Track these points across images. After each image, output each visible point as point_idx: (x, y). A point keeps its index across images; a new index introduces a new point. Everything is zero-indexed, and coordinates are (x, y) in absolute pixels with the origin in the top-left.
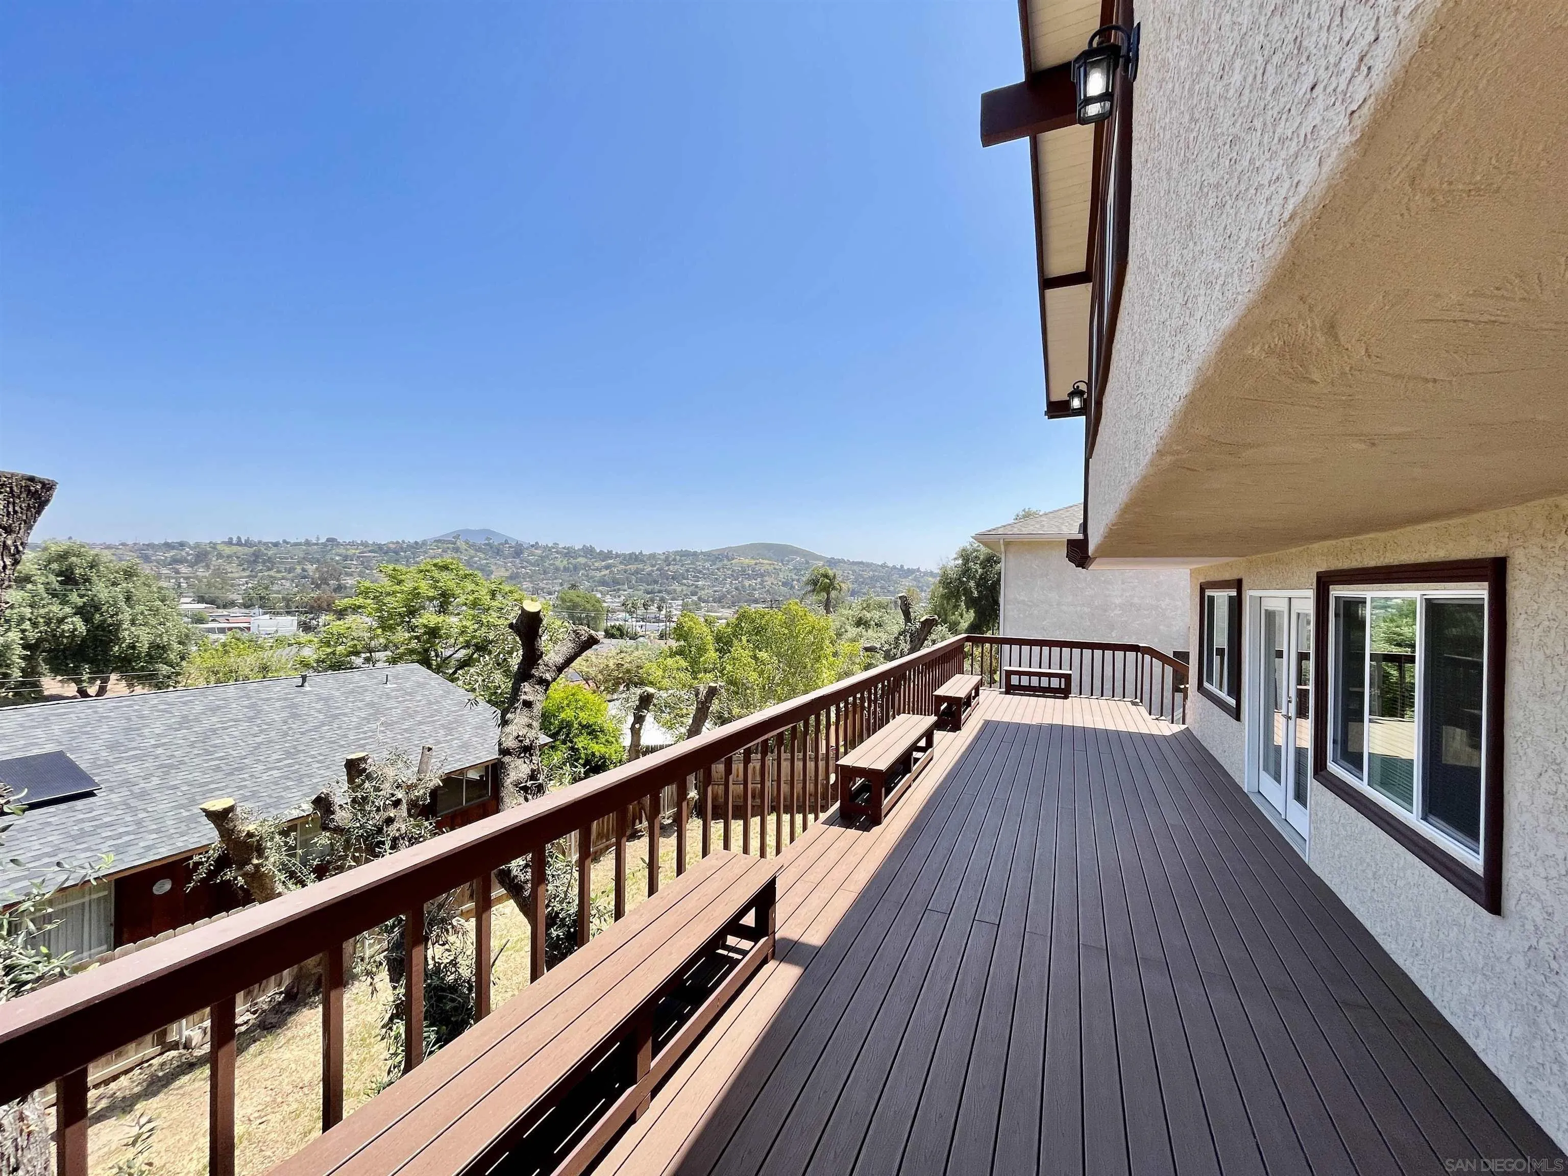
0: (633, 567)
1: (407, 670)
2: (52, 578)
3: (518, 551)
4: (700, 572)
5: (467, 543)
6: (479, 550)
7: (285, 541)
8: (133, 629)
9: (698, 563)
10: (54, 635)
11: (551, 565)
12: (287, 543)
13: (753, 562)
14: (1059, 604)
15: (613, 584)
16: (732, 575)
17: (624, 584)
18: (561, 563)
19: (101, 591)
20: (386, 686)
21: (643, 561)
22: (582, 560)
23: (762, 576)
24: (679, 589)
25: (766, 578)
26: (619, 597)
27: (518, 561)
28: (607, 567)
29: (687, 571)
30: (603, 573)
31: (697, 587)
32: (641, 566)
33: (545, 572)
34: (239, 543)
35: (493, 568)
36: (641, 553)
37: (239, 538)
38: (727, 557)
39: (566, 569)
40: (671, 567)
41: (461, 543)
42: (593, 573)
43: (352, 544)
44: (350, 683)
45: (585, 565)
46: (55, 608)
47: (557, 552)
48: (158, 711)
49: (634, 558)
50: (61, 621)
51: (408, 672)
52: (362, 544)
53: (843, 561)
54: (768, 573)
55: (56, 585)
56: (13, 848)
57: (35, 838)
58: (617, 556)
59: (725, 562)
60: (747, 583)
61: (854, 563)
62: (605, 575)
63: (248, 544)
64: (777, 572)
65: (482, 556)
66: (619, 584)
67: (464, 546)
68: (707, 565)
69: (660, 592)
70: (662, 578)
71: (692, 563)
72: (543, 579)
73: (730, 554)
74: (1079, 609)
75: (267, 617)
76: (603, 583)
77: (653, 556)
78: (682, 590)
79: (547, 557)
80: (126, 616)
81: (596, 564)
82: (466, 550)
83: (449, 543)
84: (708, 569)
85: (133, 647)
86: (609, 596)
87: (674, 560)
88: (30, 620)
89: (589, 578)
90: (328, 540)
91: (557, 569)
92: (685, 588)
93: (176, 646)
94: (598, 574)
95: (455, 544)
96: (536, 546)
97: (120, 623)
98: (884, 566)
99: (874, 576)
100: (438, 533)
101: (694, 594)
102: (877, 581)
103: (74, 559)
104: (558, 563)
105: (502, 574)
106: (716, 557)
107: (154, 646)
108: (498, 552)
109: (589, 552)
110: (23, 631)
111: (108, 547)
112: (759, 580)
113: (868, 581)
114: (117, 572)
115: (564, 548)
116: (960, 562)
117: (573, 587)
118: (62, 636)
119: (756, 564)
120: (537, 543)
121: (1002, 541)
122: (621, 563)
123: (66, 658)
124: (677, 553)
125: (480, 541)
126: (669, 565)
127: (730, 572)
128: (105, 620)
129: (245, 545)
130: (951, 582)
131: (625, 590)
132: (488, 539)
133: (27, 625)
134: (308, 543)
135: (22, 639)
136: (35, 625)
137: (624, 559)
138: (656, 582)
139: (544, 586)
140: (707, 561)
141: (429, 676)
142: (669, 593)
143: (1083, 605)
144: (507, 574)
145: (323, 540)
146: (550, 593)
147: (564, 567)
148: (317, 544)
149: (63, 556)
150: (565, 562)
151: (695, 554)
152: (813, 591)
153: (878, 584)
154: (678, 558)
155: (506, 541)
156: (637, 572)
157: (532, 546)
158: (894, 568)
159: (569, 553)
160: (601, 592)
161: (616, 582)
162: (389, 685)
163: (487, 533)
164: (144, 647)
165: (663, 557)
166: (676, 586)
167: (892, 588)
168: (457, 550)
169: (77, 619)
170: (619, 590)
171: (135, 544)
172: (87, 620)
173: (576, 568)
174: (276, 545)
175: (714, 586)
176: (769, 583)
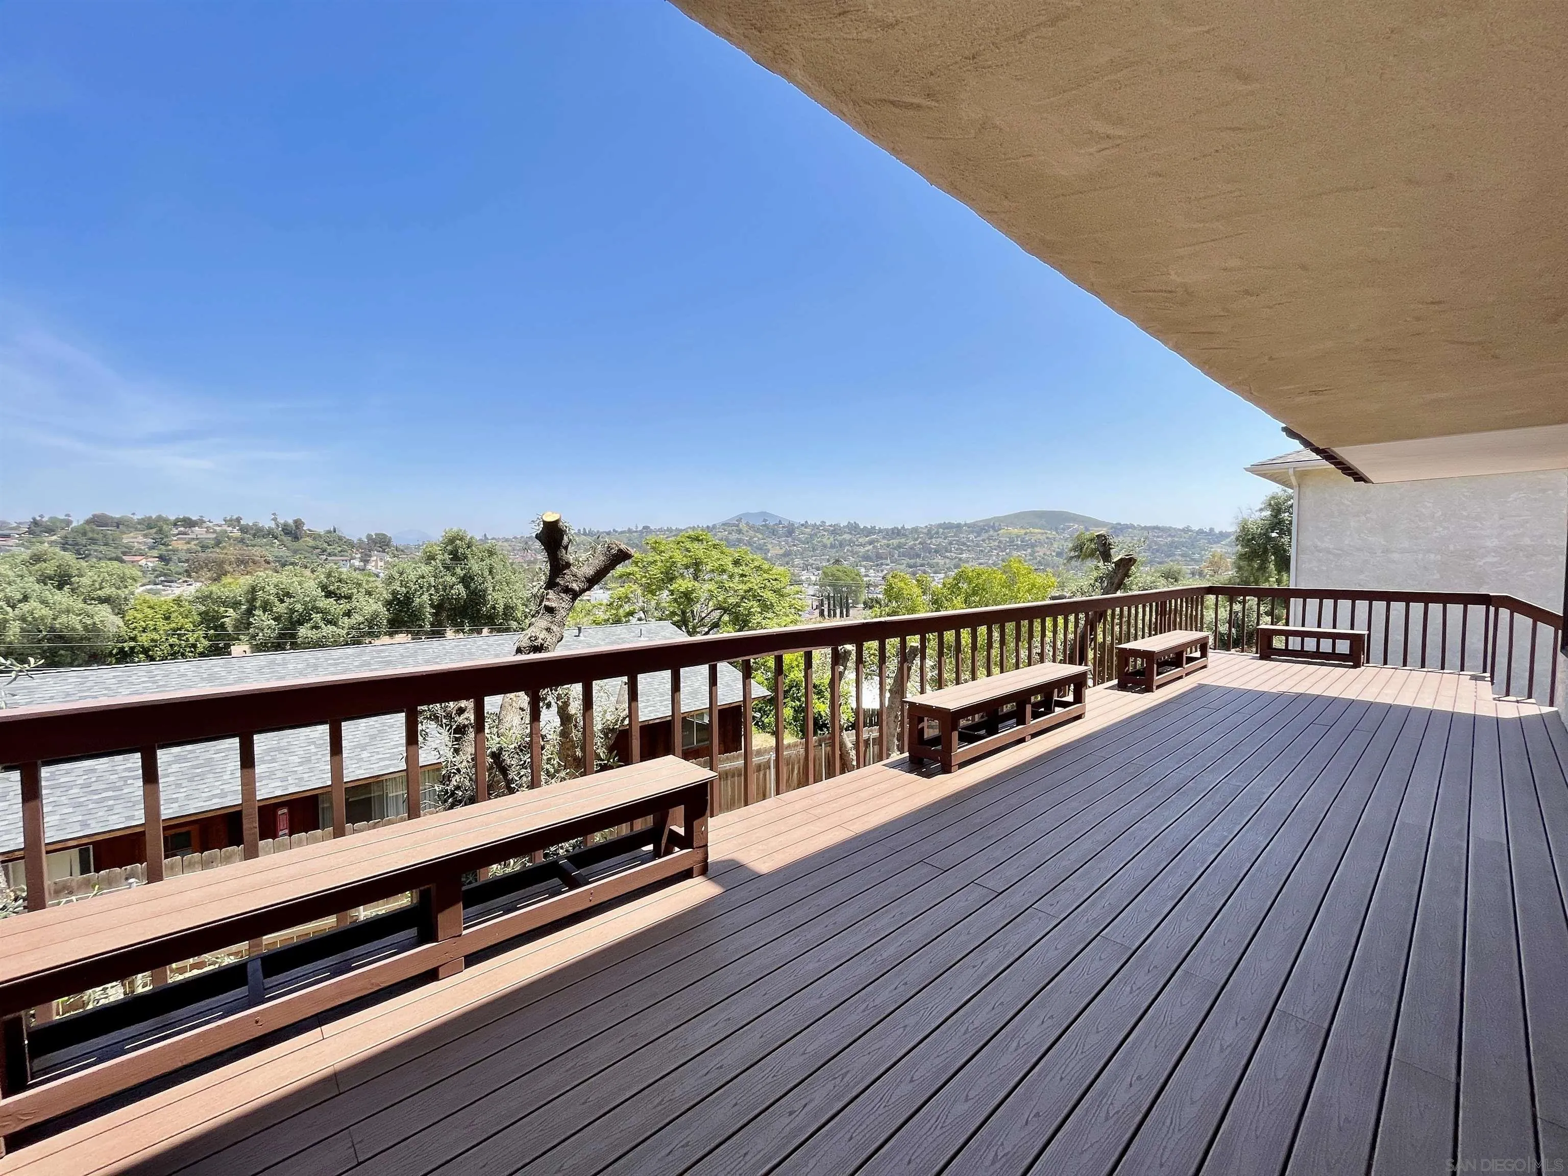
0: (895, 542)
1: (660, 626)
2: (447, 556)
3: (790, 530)
4: (964, 544)
5: (747, 524)
6: (758, 530)
7: (614, 530)
8: (494, 594)
9: (962, 536)
10: (448, 598)
11: (819, 542)
12: (616, 532)
13: (1023, 532)
14: (1386, 551)
15: (876, 559)
16: (999, 547)
17: (886, 559)
18: (828, 540)
19: (475, 566)
20: (640, 639)
21: (904, 535)
22: (847, 537)
23: (1033, 546)
24: (942, 562)
25: (1038, 549)
26: (882, 571)
27: (790, 539)
28: (871, 543)
29: (951, 543)
30: (867, 549)
31: (960, 559)
32: (903, 540)
33: (814, 550)
34: (585, 534)
35: (770, 546)
36: (903, 527)
37: (584, 529)
38: (993, 527)
39: (832, 546)
40: (934, 540)
41: (742, 525)
42: (856, 549)
43: (660, 530)
44: (613, 636)
45: (850, 541)
46: (448, 578)
47: (824, 530)
48: (481, 650)
49: (896, 532)
50: (451, 587)
51: (658, 628)
52: (668, 530)
53: (1132, 527)
54: (1040, 543)
55: (448, 562)
56: (385, 738)
57: (396, 733)
58: (880, 531)
59: (991, 533)
60: (1015, 553)
61: (1145, 528)
62: (868, 551)
63: (590, 534)
64: (1050, 541)
65: (760, 536)
66: (882, 558)
67: (745, 529)
68: (972, 536)
69: (922, 565)
70: (925, 552)
71: (955, 536)
72: (812, 556)
73: (997, 524)
74: (1420, 556)
75: (602, 591)
76: (866, 558)
77: (915, 530)
78: (945, 564)
79: (816, 535)
80: (489, 585)
81: (860, 540)
82: (747, 532)
83: (733, 526)
84: (972, 541)
85: (494, 608)
86: (872, 571)
87: (937, 533)
88: (434, 586)
89: (854, 553)
90: (644, 528)
91: (825, 546)
92: (947, 561)
93: (521, 608)
94: (862, 550)
95: (738, 526)
96: (805, 525)
97: (485, 591)
98: (1187, 530)
99: (1173, 542)
100: (724, 519)
101: (957, 566)
102: (1176, 548)
103: (458, 541)
104: (825, 540)
105: (776, 552)
106: (980, 528)
107: (507, 607)
108: (774, 532)
109: (853, 528)
110: (431, 595)
111: (507, 540)
112: (1029, 551)
113: (1165, 548)
114: (484, 552)
115: (830, 526)
116: (1268, 513)
117: (837, 561)
118: (452, 598)
119: (1026, 534)
120: (806, 522)
121: (1291, 471)
122: (884, 538)
123: (456, 615)
124: (940, 526)
125: (759, 523)
126: (931, 538)
127: (996, 544)
128: (476, 587)
129: (588, 535)
130: (1253, 539)
131: (887, 565)
132: (765, 520)
133: (432, 591)
134: (630, 531)
135: (430, 600)
136: (437, 591)
137: (887, 534)
138: (918, 556)
139: (813, 562)
140: (972, 532)
141: (676, 632)
142: (931, 566)
143: (1429, 551)
144: (781, 552)
145: (640, 528)
146: (818, 569)
147: (831, 543)
148: (636, 532)
149: (452, 541)
150: (832, 539)
151: (959, 526)
152: (1078, 557)
153: (1179, 552)
154: (941, 530)
155: (780, 523)
156: (899, 546)
157: (802, 525)
158: (1200, 532)
159: (835, 530)
160: (865, 567)
161: (879, 557)
162: (642, 638)
163: (764, 515)
164: (500, 608)
165: (925, 531)
166: (939, 560)
167: (1197, 556)
168: (740, 532)
169: (460, 586)
170: (882, 564)
171: (522, 537)
172: (467, 587)
173: (841, 545)
174: (608, 533)
175: (979, 559)
176: (1041, 554)
